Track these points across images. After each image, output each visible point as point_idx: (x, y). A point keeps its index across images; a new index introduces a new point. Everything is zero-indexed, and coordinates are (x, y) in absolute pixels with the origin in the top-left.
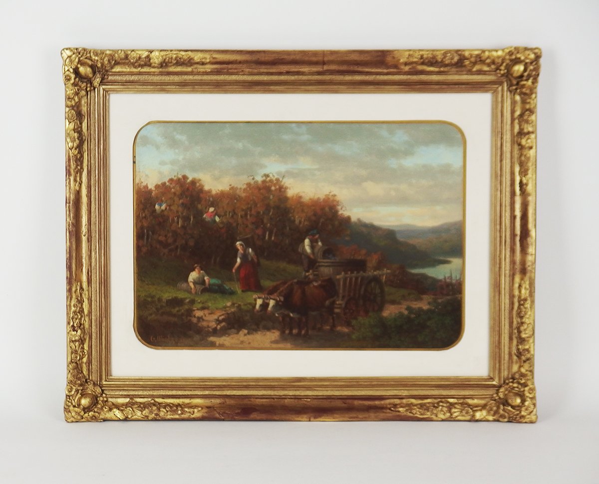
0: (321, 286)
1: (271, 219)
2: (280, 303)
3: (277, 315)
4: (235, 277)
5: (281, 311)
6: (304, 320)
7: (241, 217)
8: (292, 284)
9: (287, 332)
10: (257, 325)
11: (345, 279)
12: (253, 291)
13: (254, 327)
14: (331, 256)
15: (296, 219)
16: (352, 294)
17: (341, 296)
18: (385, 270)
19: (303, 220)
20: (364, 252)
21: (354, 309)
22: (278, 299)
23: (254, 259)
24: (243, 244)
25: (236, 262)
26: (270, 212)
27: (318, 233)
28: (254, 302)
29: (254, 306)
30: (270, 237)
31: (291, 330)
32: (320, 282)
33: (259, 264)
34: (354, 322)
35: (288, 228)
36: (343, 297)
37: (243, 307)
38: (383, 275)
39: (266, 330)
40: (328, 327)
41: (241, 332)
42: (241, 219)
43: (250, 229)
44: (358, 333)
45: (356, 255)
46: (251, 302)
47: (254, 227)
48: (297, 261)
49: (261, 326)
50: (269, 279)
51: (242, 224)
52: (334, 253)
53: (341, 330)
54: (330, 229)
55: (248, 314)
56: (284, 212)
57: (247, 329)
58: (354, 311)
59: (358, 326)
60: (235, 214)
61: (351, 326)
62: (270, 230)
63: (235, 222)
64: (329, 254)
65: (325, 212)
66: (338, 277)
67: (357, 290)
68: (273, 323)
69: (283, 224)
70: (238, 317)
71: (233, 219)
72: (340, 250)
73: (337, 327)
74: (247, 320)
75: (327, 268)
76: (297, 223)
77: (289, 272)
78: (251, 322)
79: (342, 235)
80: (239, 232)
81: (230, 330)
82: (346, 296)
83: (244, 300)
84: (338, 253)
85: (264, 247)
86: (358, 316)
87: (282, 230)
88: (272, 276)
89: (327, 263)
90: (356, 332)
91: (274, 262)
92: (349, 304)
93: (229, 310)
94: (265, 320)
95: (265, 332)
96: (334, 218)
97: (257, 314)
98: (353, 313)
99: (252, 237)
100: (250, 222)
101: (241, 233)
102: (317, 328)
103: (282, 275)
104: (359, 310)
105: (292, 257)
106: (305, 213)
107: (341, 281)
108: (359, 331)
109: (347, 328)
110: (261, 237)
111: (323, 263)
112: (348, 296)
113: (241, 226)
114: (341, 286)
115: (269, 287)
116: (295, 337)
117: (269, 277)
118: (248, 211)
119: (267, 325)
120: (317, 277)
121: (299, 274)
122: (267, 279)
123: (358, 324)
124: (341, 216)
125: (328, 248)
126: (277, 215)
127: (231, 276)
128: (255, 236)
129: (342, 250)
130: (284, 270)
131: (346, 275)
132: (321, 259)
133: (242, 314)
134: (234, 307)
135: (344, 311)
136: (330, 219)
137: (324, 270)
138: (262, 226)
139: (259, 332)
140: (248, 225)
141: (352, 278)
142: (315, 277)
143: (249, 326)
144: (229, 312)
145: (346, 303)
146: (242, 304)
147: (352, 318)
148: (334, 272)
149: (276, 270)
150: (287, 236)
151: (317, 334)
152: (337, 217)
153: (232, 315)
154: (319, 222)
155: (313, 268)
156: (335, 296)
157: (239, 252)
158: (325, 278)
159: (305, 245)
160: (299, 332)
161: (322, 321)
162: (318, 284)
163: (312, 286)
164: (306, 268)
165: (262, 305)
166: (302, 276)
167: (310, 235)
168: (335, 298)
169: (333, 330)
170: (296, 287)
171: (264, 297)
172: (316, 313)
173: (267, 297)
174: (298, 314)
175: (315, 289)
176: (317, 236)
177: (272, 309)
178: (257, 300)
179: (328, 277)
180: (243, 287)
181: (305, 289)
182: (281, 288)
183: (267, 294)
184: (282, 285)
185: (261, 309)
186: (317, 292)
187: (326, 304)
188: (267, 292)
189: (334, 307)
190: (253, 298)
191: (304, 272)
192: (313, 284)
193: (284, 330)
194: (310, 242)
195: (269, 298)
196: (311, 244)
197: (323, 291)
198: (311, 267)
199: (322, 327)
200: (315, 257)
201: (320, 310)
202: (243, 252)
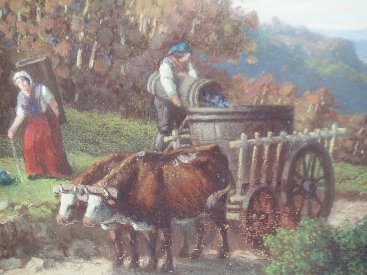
1: (87, 21)
2: (111, 202)
3: (104, 227)
4: (14, 148)
5: (112, 220)
6: (162, 236)
7: (24, 19)
8: (134, 161)
9: (127, 262)
10: (64, 248)
11: (249, 150)
12: (52, 178)
13: (57, 253)
14: (216, 99)
15: (140, 21)
16: (263, 181)
17: (239, 184)
18: (334, 126)
19: (154, 24)
20: (287, 89)
21: (268, 211)
22: (107, 194)
23: (53, 109)
24: (28, 76)
25: (15, 115)
26: (82, 6)
27: (188, 49)
28: (55, 201)
29: (56, 211)
30: (85, 60)
31: (135, 258)
32: (194, 157)
33: (62, 118)
34: (268, 240)
35: (123, 41)
36: (245, 187)
37: (31, 211)
38: (330, 138)
39: (82, 260)
40: (215, 252)
41: (29, 264)
42: (24, 23)
43: (43, 44)
44: (278, 261)
45: (271, 96)
46: (48, 200)
47: (50, 39)
48: (144, 112)
49: (71, 252)
50: (86, 150)
51: (24, 33)
52: (223, 93)
53: (242, 257)
54: (214, 41)
55: (44, 226)
56: (114, 6)
57: (42, 258)
58: (267, 215)
59: (277, 247)
60: (10, 13)
61: (263, 248)
62: (85, 46)
63: (10, 29)
64: (212, 96)
65: (202, 5)
66: (232, 144)
67: (275, 171)
68: (98, 243)
69: (113, 32)
70: (22, 231)
71: (5, 23)
72: (237, 86)
73: (233, 251)
74: (42, 238)
75: (208, 125)
76: (142, 30)
77: (127, 135)
78: (50, 243)
79: (241, 53)
80: (20, 51)
81: (7, 261)
82: (251, 185)
83: (34, 196)
84: (231, 93)
85: (73, 83)
86: (278, 226)
87: (111, 44)
88: (92, 143)
89: (208, 114)
90: (274, 262)
91: (95, 115)
92: (256, 202)
93: (3, 216)
94: (80, 239)
95: (79, 263)
96: (221, 17)
97: (61, 225)
98: (267, 221)
99: (48, 62)
100: (43, 29)
101: (23, 54)
102: (190, 253)
103: (114, 142)
104: (279, 214)
105: (133, 103)
106: (159, 6)
107: (239, 152)
108: (281, 258)
109: (254, 252)
110: (66, 61)
111: (200, 115)
112: (256, 184)
113: (23, 38)
114: (240, 164)
115: (86, 168)
116: (143, 273)
117: (86, 148)
118: (36, 4)
119: (83, 249)
120: (188, 145)
121: (148, 140)
122: (82, 150)
123: (277, 245)
124: (235, 12)
125: (209, 83)
126: (99, 13)
127: (5, 146)
128: (53, 58)
129: (241, 87)
130: (118, 132)
131: (250, 141)
132: (194, 105)
133: (31, 226)
134: (12, 210)
135: (248, 215)
136: (213, 19)
137: (202, 130)
138: (67, 38)
139: (68, 263)
140: (37, 36)
141: (264, 146)
142: (183, 146)
143: (47, 250)
144: (3, 221)
145: (252, 201)
146: (30, 205)
147: (265, 232)
148: (223, 134)
149: (99, 131)
150: (121, 59)
151: (190, 265)
152: (228, 15)
153: (10, 228)
154: (189, 26)
155: (179, 126)
156: (228, 184)
157: (20, 94)
158: (206, 147)
159: (161, 78)
160: (153, 261)
161: (201, 238)
162: (189, 161)
163: (177, 164)
164: (164, 126)
165: (72, 205)
166: (155, 143)
167: (172, 54)
168: (226, 190)
169: (223, 258)
170: (143, 167)
171: (77, 189)
172: (186, 221)
173: (83, 190)
174: (149, 225)
175: (184, 172)
176: (186, 57)
177: (94, 214)
178: (61, 196)
179: (212, 145)
180: (30, 168)
181: (162, 172)
182: (111, 170)
183: (83, 183)
184: (113, 164)
185: (69, 216)
186: (189, 177)
187: (209, 203)
188: (81, 179)
189: (225, 208)
190: (54, 191)
191: (159, 134)
192: (178, 161)
193: (120, 258)
194: (170, 71)
195: (87, 192)
196: (174, 74)
197: (200, 174)
198: (175, 124)
199: (200, 251)
200: (182, 103)
201: (196, 215)
202: (28, 93)
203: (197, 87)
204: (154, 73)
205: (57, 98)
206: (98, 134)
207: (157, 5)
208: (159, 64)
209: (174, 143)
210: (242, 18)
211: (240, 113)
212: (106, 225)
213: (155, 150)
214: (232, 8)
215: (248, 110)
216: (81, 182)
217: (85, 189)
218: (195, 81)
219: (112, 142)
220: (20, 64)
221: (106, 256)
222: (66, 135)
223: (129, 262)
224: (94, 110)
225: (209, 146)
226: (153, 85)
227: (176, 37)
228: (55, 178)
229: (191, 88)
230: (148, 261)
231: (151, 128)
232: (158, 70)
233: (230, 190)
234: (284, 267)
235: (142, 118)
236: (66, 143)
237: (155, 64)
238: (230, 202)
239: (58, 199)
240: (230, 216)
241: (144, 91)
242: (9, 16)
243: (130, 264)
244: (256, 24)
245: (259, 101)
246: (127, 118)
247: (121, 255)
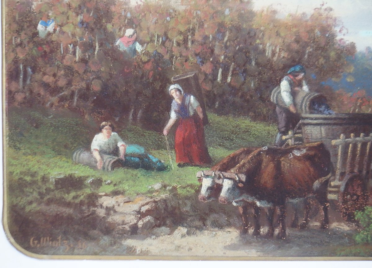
0: (306, 157)
2: (240, 185)
3: (234, 204)
4: (168, 143)
5: (241, 198)
6: (278, 211)
7: (178, 44)
8: (259, 154)
9: (251, 231)
10: (203, 220)
11: (346, 146)
12: (196, 166)
13: (198, 223)
14: (323, 108)
15: (267, 48)
16: (356, 170)
17: (338, 172)
19: (278, 50)
21: (359, 193)
22: (237, 179)
23: (199, 113)
24: (180, 88)
25: (169, 118)
26: (224, 36)
27: (302, 70)
28: (198, 183)
29: (198, 191)
30: (225, 76)
31: (257, 228)
32: (304, 151)
33: (206, 121)
34: (358, 215)
35: (253, 63)
36: (343, 174)
37: (179, 191)
39: (216, 229)
40: (318, 224)
41: (176, 232)
42: (178, 48)
43: (192, 64)
44: (365, 232)
45: (364, 107)
46: (193, 183)
47: (198, 60)
48: (268, 117)
49: (208, 222)
50: (223, 145)
51: (178, 55)
52: (327, 103)
53: (339, 228)
54: (322, 64)
55: (189, 203)
56: (247, 36)
57: (186, 227)
58: (358, 196)
59: (365, 220)
60: (168, 40)
61: (355, 221)
62: (225, 66)
63: (167, 52)
64: (320, 106)
65: (314, 37)
66: (334, 142)
67: (365, 163)
68: (229, 216)
69: (246, 56)
70: (172, 206)
71: (164, 47)
72: (338, 99)
73: (332, 223)
74: (187, 211)
75: (316, 127)
76: (268, 55)
77: (254, 134)
78: (192, 216)
79: (342, 74)
80: (175, 69)
81: (159, 229)
82: (347, 173)
83: (182, 180)
84: (334, 104)
85: (215, 94)
86: (366, 205)
87: (244, 65)
88: (228, 140)
89: (316, 119)
90: (362, 232)
91: (231, 118)
92: (350, 187)
93: (157, 195)
94: (216, 212)
95: (215, 231)
96: (328, 46)
97: (202, 202)
98: (358, 201)
99: (196, 78)
100: (193, 52)
101: (176, 71)
102: (299, 224)
103: (244, 139)
104: (367, 195)
105: (260, 110)
106: (282, 37)
107: (339, 148)
108: (367, 229)
109: (348, 224)
110: (210, 77)
111: (309, 120)
112: (350, 172)
113: (178, 59)
114: (339, 157)
115: (223, 158)
116: (263, 239)
117: (223, 143)
118: (188, 34)
119: (218, 221)
120: (300, 143)
121: (271, 138)
122: (220, 145)
123: (365, 219)
124: (339, 43)
125: (318, 95)
126: (236, 42)
127: (161, 141)
128: (200, 75)
129: (341, 99)
130: (247, 131)
131: (347, 140)
132: (306, 112)
133: (178, 203)
134: (165, 190)
135: (344, 196)
136: (322, 47)
137: (311, 131)
138: (211, 59)
139: (206, 231)
140: (188, 58)
141: (357, 144)
142: (296, 143)
143: (190, 221)
144: (157, 199)
145: (347, 185)
146: (179, 186)
147: (356, 209)
148: (327, 134)
149: (233, 131)
150: (252, 76)
151: (299, 234)
152: (333, 45)
153: (163, 203)
154: (304, 53)
155: (294, 128)
156: (329, 173)
157: (174, 101)
158: (313, 144)
159: (282, 91)
160: (271, 231)
161: (308, 213)
162: (301, 154)
163: (292, 157)
164: (283, 128)
165: (211, 187)
166: (275, 141)
167: (290, 73)
168: (328, 176)
169: (324, 228)
170: (266, 159)
171: (215, 174)
172: (297, 200)
173: (220, 175)
174: (269, 202)
175: (296, 162)
176: (301, 76)
177: (227, 194)
178: (202, 180)
179: (318, 143)
180: (180, 158)
181: (280, 162)
182: (241, 160)
183: (220, 170)
184: (243, 156)
185: (208, 195)
186: (301, 166)
187: (315, 186)
188: (218, 167)
189: (327, 191)
190: (197, 176)
191: (278, 134)
192: (293, 154)
193: (246, 228)
194: (289, 86)
195: (222, 177)
196: (291, 89)
197: (309, 164)
198: (291, 126)
199: (307, 223)
200: (297, 110)
201: (305, 196)
202: (180, 101)
203: (308, 98)
204: (277, 88)
205: (202, 105)
206: (233, 133)
207: (280, 36)
208: (280, 81)
209: (290, 140)
210: (344, 47)
211: (340, 119)
212: (235, 202)
213: (275, 145)
214: (336, 40)
215: (347, 116)
216: (218, 169)
217: (221, 175)
218: (307, 95)
219: (243, 139)
220: (174, 79)
221: (235, 226)
222: (208, 133)
223: (253, 231)
224: (230, 114)
225: (316, 143)
226: (275, 97)
227: (294, 61)
228: (198, 166)
229: (304, 99)
230: (267, 231)
231: (272, 129)
232: (280, 85)
233: (331, 177)
234: (369, 236)
235: (266, 122)
236: (208, 139)
237: (277, 81)
238: (330, 186)
239: (200, 182)
240: (331, 196)
241: (268, 101)
242: (167, 41)
243: (253, 232)
244: (354, 52)
245: (354, 110)
246: (255, 121)
247: (247, 226)
